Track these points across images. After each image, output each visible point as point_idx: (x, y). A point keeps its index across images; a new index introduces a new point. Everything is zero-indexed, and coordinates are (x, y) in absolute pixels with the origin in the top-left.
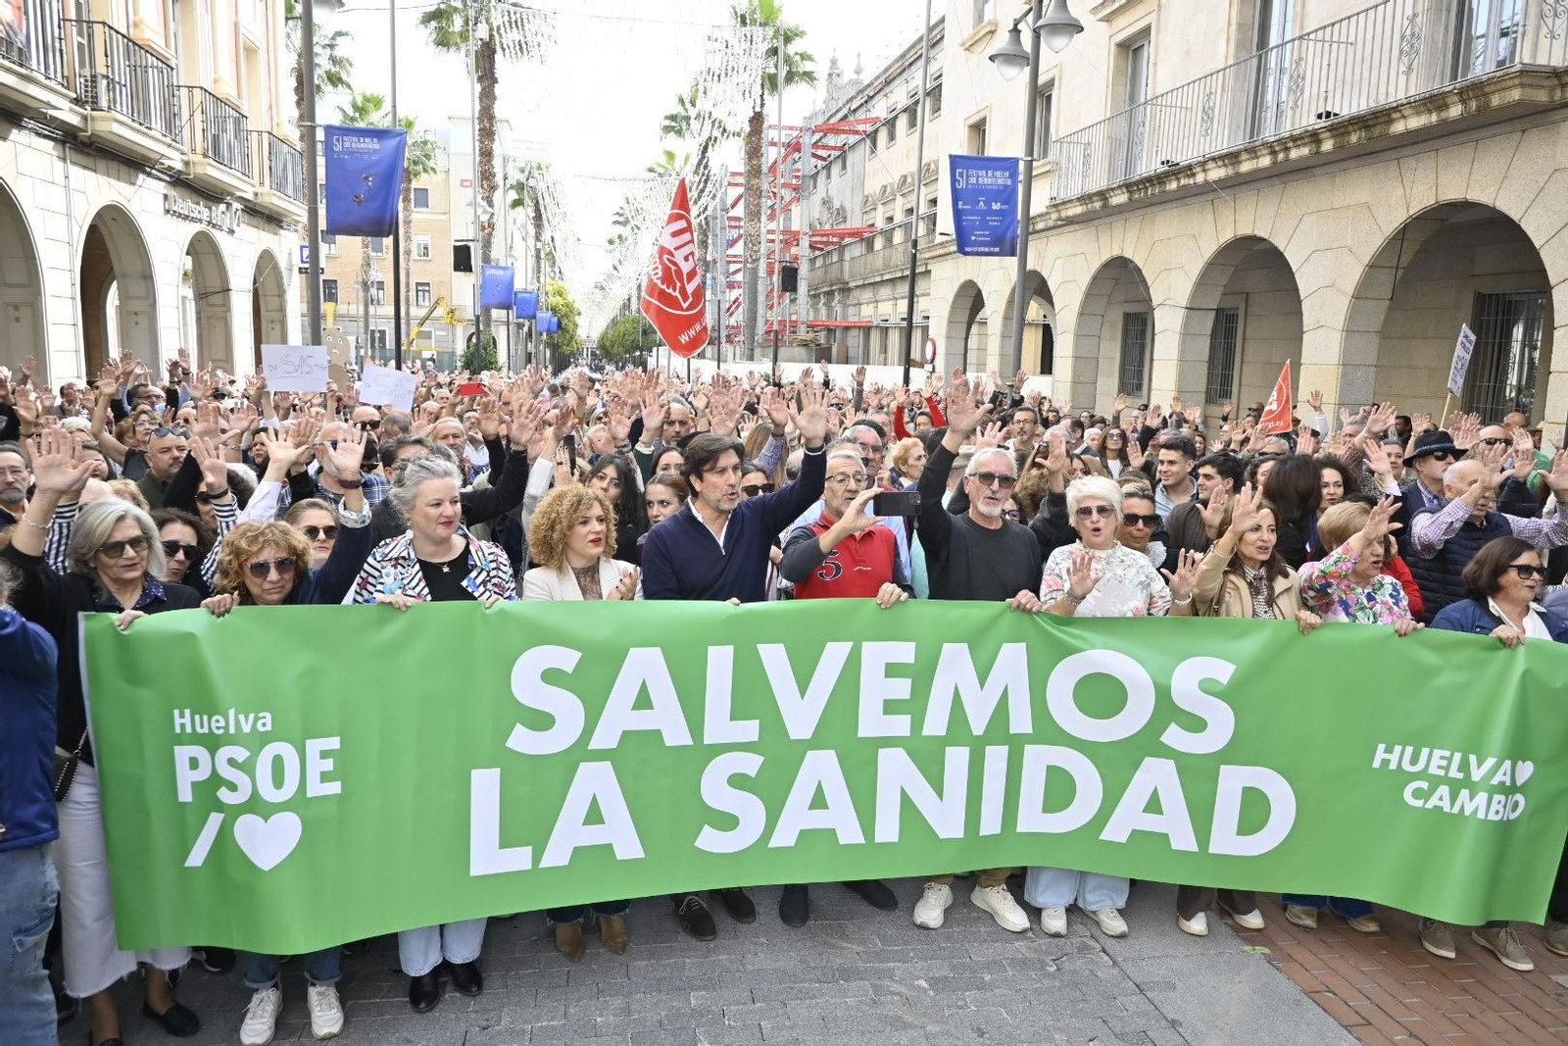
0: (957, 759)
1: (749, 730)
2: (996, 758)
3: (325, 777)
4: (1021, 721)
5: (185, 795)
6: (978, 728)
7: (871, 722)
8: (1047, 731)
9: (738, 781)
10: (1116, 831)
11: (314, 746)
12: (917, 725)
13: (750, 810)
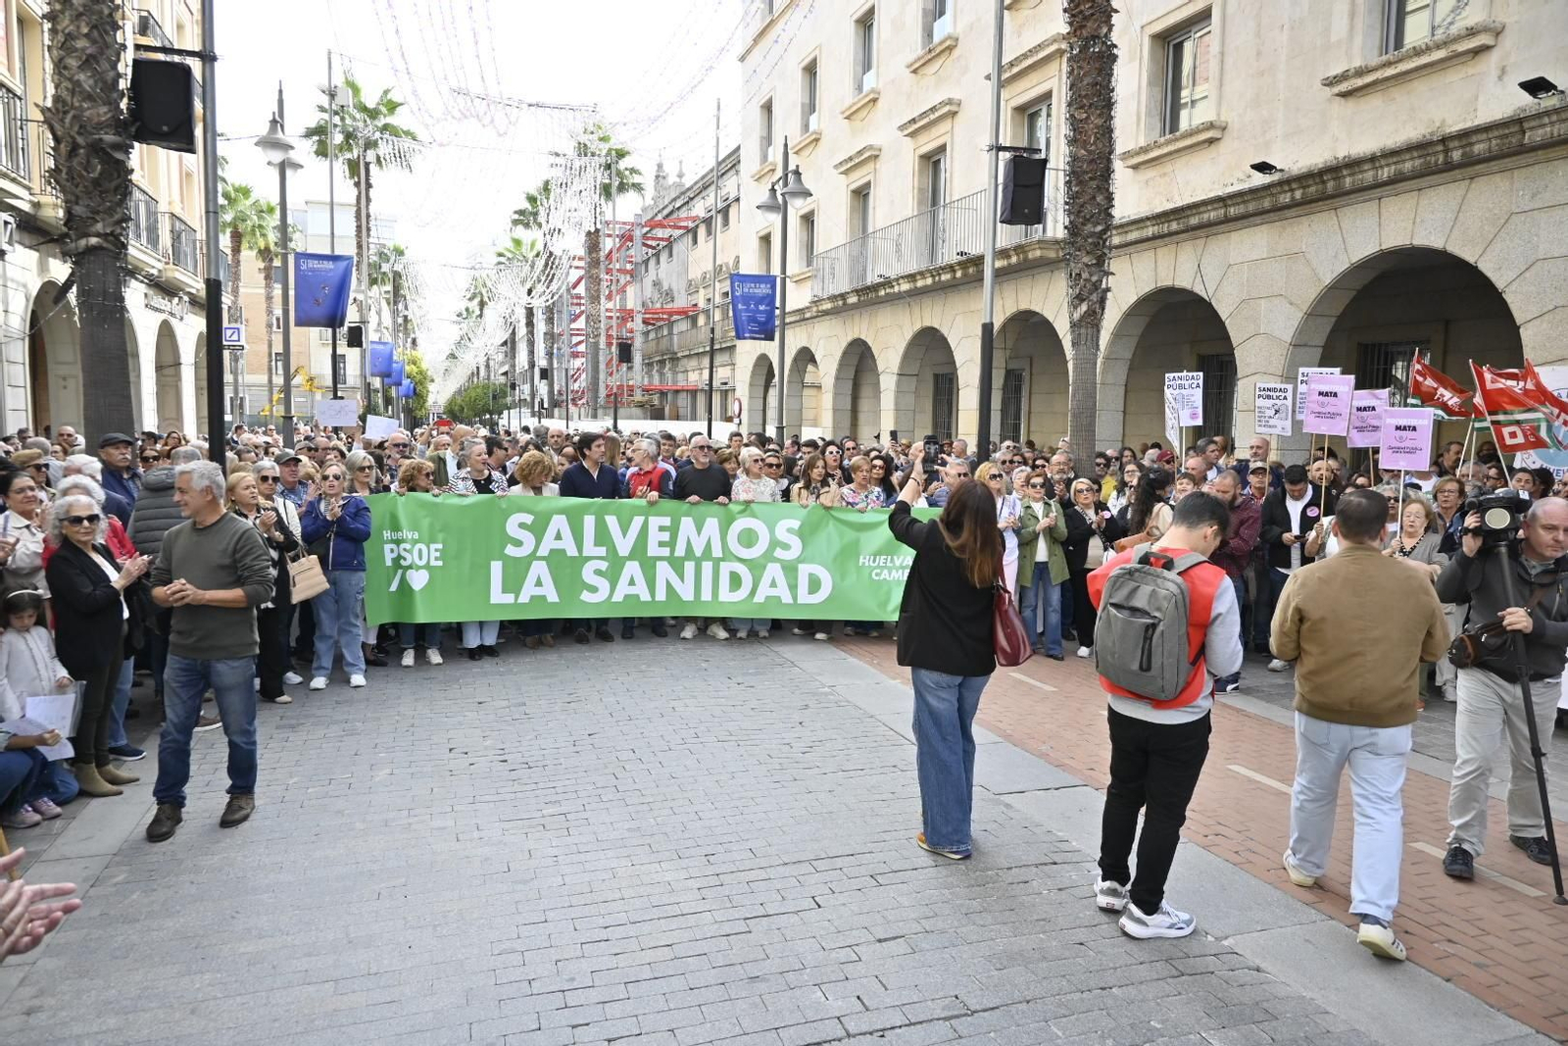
0: (689, 567)
1: (602, 551)
2: (707, 567)
3: (436, 559)
4: (717, 552)
5: (389, 563)
6: (698, 553)
7: (653, 550)
8: (728, 555)
9: (598, 572)
10: (759, 598)
11: (433, 547)
12: (672, 551)
13: (604, 585)
